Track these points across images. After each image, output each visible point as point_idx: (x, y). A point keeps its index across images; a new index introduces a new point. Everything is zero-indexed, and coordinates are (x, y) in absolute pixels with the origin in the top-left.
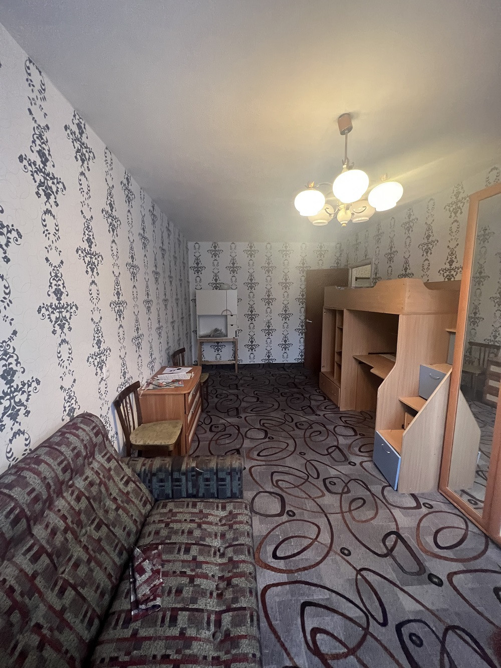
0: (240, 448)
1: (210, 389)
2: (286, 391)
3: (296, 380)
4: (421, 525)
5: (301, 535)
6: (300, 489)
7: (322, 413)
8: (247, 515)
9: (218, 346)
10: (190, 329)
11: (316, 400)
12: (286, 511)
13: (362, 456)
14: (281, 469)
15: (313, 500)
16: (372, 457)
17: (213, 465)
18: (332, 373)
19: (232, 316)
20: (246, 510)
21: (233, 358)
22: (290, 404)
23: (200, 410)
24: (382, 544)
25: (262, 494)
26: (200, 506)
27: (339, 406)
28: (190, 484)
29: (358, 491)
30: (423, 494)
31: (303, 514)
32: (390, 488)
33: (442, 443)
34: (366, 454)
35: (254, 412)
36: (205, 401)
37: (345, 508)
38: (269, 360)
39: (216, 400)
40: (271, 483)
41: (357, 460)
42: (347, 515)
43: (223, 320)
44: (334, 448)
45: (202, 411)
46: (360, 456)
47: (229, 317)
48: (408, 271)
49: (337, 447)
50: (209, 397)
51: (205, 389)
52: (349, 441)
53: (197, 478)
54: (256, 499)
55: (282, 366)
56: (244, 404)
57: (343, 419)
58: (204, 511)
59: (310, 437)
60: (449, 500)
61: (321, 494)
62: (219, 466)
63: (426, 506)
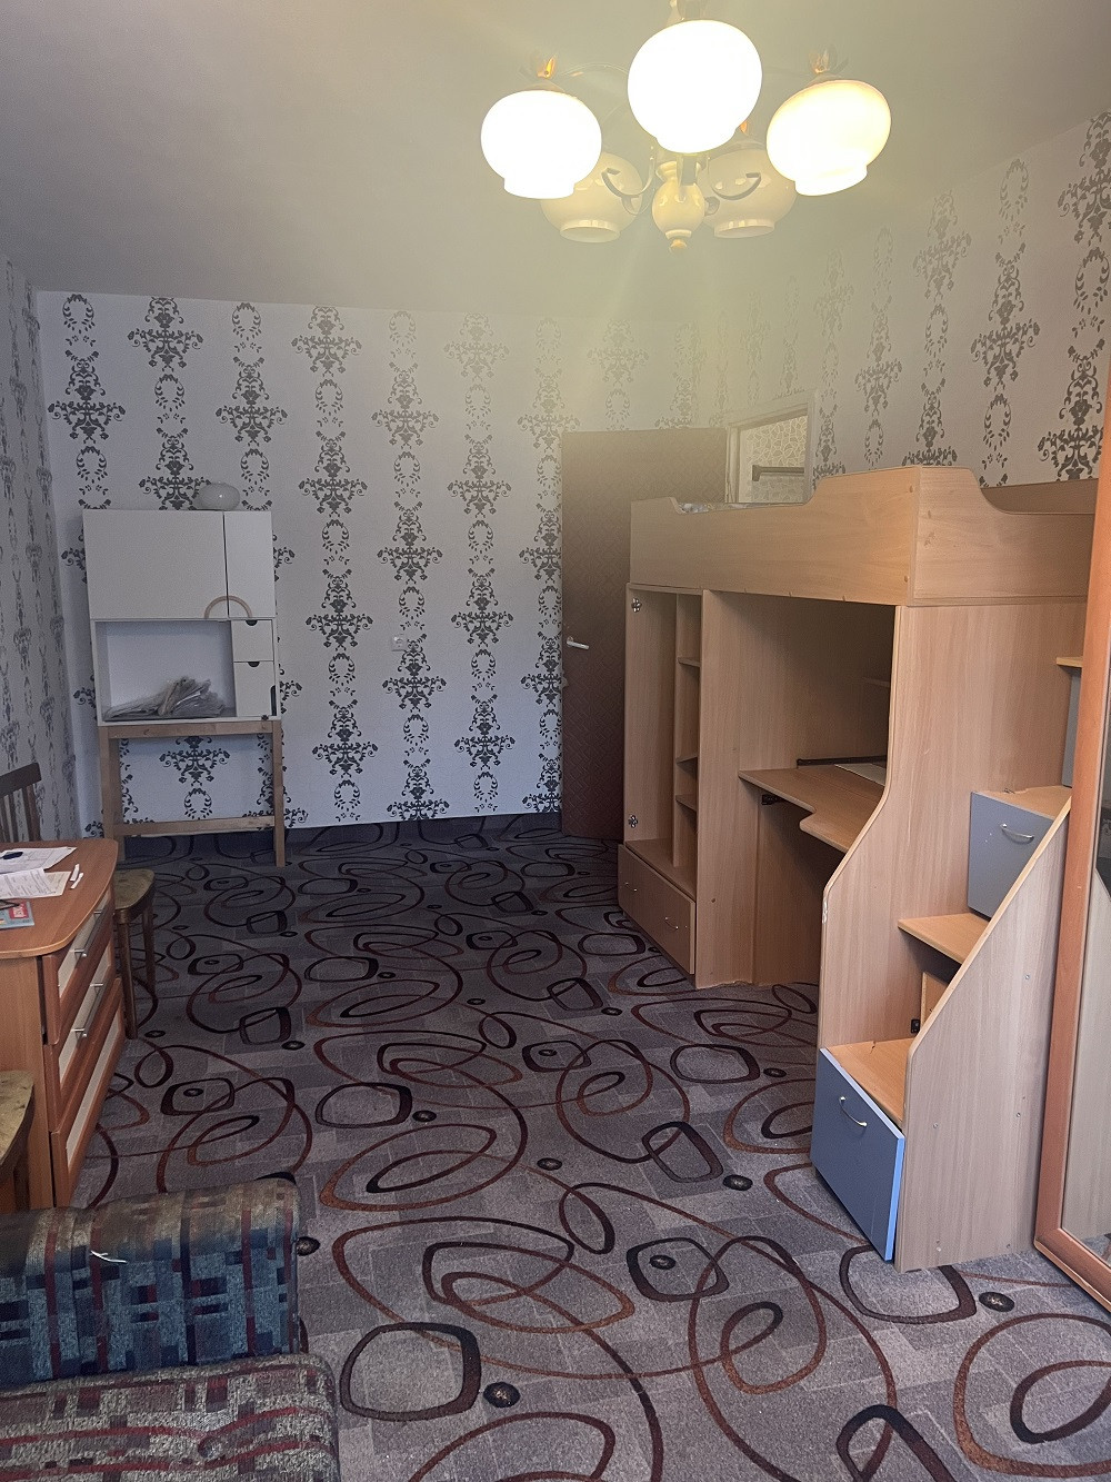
0: (297, 1167)
1: (161, 940)
2: (491, 925)
3: (530, 883)
4: (973, 1370)
5: (540, 1469)
6: (537, 1298)
7: (626, 1005)
8: (316, 1411)
9: (195, 754)
10: (63, 683)
11: (607, 953)
12: (482, 1390)
13: (773, 1151)
14: (463, 1231)
15: (589, 1332)
16: (807, 1150)
17: (167, 1229)
18: (667, 843)
19: (252, 623)
20: (313, 1392)
21: (264, 806)
22: (503, 980)
23: (116, 1030)
24: (835, 1459)
25: (386, 1337)
26: (113, 1401)
27: (692, 972)
28: (68, 1320)
29: (753, 1277)
30: (980, 1264)
31: (548, 1389)
32: (872, 1255)
33: (1041, 1072)
34: (788, 1143)
35: (357, 1021)
36: (139, 991)
37: (709, 1346)
38: (418, 807)
39: (188, 983)
40: (422, 1288)
41: (754, 1167)
42: (715, 1375)
43: (214, 642)
44: (670, 1132)
45: (128, 1032)
46: (766, 1150)
47: (239, 628)
48: (938, 444)
49: (683, 1126)
50: (160, 974)
51: (139, 942)
52: (727, 1101)
53: (97, 1292)
54: (363, 1359)
55: (474, 830)
56: (312, 992)
57: (708, 1021)
58: (132, 1421)
59: (580, 1096)
60: (1067, 1273)
61: (617, 1307)
62: (194, 1231)
63: (990, 1306)
